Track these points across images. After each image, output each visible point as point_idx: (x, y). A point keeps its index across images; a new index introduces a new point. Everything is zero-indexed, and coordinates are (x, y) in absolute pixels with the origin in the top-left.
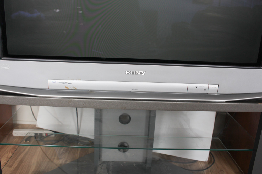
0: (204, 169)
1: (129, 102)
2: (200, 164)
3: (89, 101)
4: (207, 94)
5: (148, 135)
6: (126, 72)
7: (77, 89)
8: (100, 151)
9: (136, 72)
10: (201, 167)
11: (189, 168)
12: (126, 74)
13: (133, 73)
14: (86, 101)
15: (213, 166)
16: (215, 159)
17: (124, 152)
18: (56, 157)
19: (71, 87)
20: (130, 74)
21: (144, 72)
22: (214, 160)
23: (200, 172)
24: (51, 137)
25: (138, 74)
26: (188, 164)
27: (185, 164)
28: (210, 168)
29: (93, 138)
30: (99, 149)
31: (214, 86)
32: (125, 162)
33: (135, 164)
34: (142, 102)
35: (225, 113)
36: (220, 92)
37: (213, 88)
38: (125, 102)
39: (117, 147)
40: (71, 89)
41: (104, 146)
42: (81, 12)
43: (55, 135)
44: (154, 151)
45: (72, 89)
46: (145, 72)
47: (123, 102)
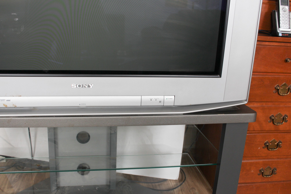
0: (174, 187)
1: (76, 119)
2: (170, 182)
3: (32, 119)
4: (163, 106)
5: (110, 155)
6: (72, 85)
7: (17, 106)
8: (57, 175)
9: (83, 85)
10: (171, 186)
11: (158, 188)
12: (72, 87)
13: (79, 86)
14: (29, 119)
15: (184, 184)
16: (187, 177)
17: (83, 174)
18: (6, 186)
19: (10, 105)
20: (77, 87)
21: (91, 85)
22: (185, 178)
23: (169, 192)
24: (2, 163)
25: (85, 87)
26: (157, 184)
27: (153, 184)
28: (181, 186)
29: (48, 160)
30: (55, 172)
31: (170, 98)
32: (82, 186)
33: (98, 188)
34: (92, 118)
35: (192, 126)
36: (177, 104)
37: (169, 100)
38: (73, 119)
39: (76, 169)
40: (10, 106)
41: (61, 169)
42: (17, 19)
43: (7, 160)
44: (118, 171)
45: (12, 106)
46: (93, 85)
47: (71, 119)
